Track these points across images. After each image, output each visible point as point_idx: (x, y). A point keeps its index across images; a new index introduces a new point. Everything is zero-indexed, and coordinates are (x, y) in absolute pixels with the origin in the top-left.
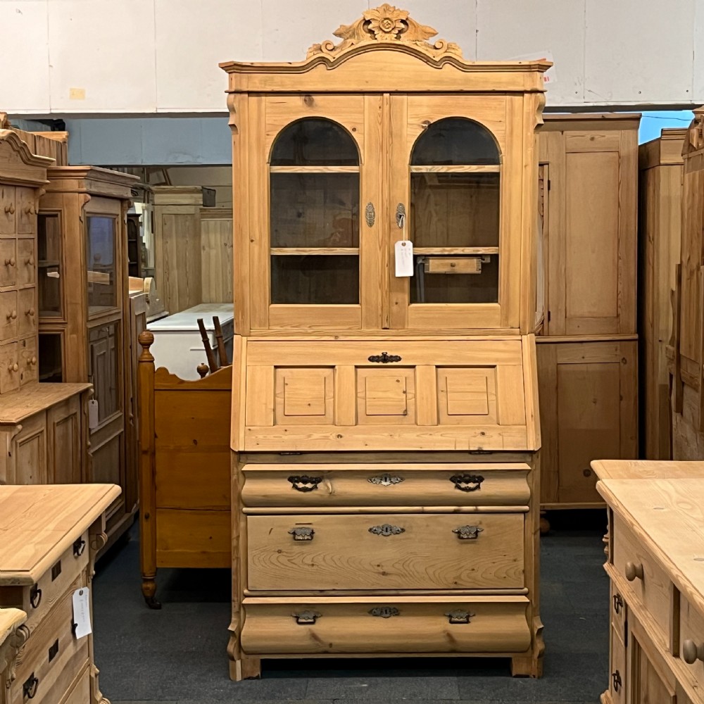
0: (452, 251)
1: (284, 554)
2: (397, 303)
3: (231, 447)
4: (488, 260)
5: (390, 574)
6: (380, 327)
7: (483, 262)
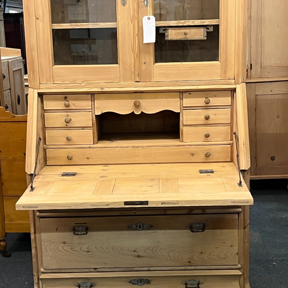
0: (185, 23)
1: (68, 244)
2: (145, 63)
3: (26, 171)
4: (211, 29)
5: (143, 257)
6: (134, 81)
7: (208, 31)
